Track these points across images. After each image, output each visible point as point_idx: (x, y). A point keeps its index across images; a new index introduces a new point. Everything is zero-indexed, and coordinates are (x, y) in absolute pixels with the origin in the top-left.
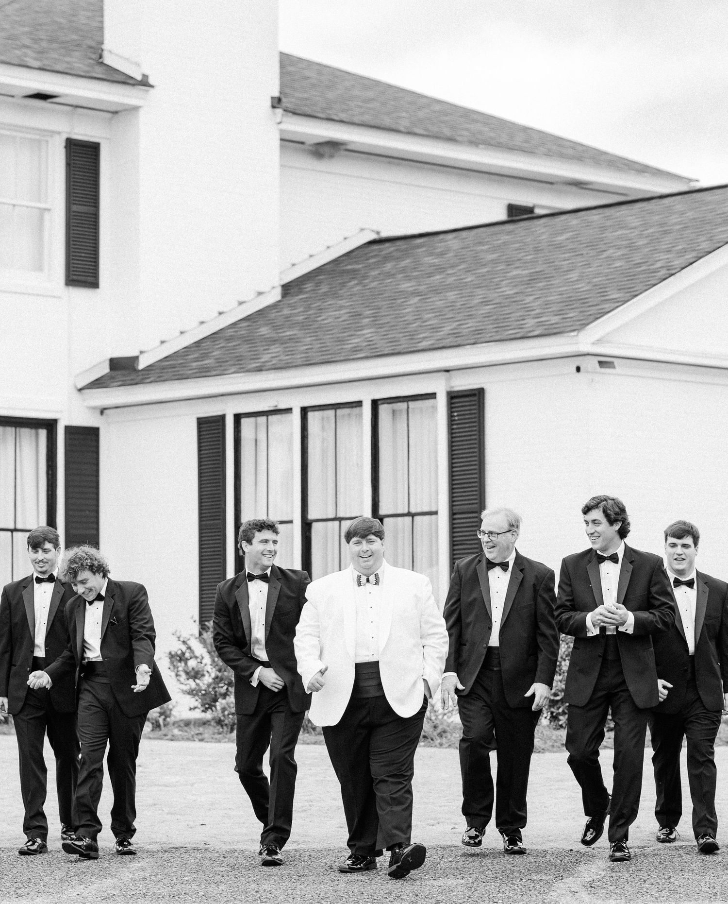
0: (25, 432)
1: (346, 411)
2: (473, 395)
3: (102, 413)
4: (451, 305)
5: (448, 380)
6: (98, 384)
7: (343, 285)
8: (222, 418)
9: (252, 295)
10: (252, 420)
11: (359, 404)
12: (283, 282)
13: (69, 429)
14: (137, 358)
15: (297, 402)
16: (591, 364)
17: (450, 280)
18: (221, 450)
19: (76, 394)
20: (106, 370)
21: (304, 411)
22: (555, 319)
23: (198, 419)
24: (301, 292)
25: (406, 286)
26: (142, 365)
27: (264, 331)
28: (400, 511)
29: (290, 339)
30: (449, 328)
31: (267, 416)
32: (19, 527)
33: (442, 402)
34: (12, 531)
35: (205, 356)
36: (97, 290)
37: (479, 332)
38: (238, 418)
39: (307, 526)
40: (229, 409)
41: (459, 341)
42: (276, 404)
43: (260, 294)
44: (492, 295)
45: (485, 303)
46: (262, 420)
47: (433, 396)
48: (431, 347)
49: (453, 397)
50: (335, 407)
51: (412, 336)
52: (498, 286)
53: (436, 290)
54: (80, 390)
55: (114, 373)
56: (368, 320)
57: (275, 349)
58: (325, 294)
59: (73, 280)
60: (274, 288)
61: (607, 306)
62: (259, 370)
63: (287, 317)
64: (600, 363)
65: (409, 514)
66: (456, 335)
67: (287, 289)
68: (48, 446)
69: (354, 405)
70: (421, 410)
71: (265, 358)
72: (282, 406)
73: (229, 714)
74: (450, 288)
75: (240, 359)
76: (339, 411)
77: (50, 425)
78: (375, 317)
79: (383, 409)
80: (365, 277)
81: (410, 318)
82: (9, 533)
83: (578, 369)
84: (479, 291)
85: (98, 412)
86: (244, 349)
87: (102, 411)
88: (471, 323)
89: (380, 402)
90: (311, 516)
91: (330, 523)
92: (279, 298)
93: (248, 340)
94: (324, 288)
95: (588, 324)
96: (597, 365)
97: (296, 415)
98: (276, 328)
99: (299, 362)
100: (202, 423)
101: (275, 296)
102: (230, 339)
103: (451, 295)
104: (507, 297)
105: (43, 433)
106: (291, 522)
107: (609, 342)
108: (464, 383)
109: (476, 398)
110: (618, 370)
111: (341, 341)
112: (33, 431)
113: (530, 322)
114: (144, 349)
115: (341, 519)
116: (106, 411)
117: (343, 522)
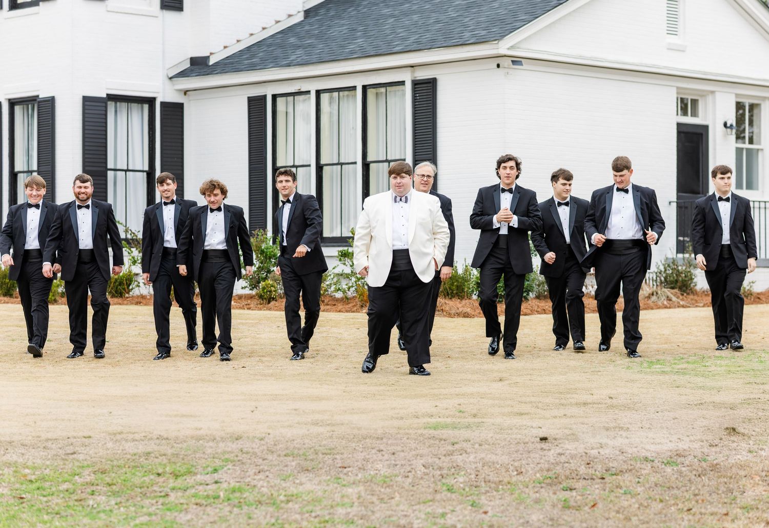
0: (135, 106)
1: (346, 93)
2: (430, 83)
3: (185, 94)
4: (415, 24)
5: (413, 72)
6: (183, 74)
7: (345, 10)
8: (265, 97)
9: (285, 17)
10: (284, 99)
11: (354, 88)
12: (305, 9)
13: (162, 104)
14: (209, 57)
15: (313, 87)
16: (507, 62)
17: (415, 7)
18: (263, 118)
19: (168, 81)
20: (188, 65)
21: (318, 93)
22: (484, 33)
23: (248, 98)
24: (316, 15)
25: (386, 11)
26: (212, 61)
27: (292, 40)
28: (381, 159)
29: (310, 45)
30: (414, 38)
31: (294, 96)
32: (130, 168)
33: (408, 87)
34: (126, 171)
35: (253, 56)
36: (182, 12)
37: (433, 41)
38: (274, 97)
39: (320, 168)
40: (269, 91)
41: (420, 46)
42: (300, 88)
43: (290, 16)
44: (442, 17)
45: (438, 22)
46: (291, 99)
47: (402, 83)
48: (402, 51)
49: (416, 84)
50: (339, 90)
51: (389, 43)
52: (446, 11)
53: (406, 14)
54: (171, 78)
55: (193, 67)
56: (360, 33)
57: (299, 52)
58: (333, 16)
59: (165, 6)
60: (299, 12)
61: (518, 24)
62: (289, 65)
63: (308, 31)
64: (512, 61)
65: (386, 161)
66: (417, 42)
67: (307, 13)
68: (149, 115)
69: (351, 89)
70: (395, 91)
71: (293, 57)
72: (303, 89)
73: (267, 292)
74: (415, 12)
75: (276, 58)
76: (341, 93)
77: (151, 101)
78: (365, 31)
79: (371, 93)
80: (359, 6)
81: (388, 32)
82: (124, 173)
83: (498, 66)
84: (433, 15)
85: (183, 93)
86: (279, 52)
87: (186, 92)
88: (428, 35)
89: (368, 87)
90: (323, 162)
91: (335, 167)
92: (302, 19)
93: (281, 46)
94: (332, 13)
95: (505, 36)
96: (511, 63)
97: (313, 95)
98: (300, 38)
99: (315, 60)
100: (251, 100)
101: (300, 18)
102: (270, 46)
103: (415, 17)
104: (452, 18)
105: (146, 107)
106: (309, 166)
107: (518, 48)
108: (423, 74)
109: (431, 85)
110: (524, 67)
111: (342, 47)
112: (140, 105)
113: (467, 35)
114: (213, 52)
115: (342, 164)
116: (188, 93)
117: (343, 166)
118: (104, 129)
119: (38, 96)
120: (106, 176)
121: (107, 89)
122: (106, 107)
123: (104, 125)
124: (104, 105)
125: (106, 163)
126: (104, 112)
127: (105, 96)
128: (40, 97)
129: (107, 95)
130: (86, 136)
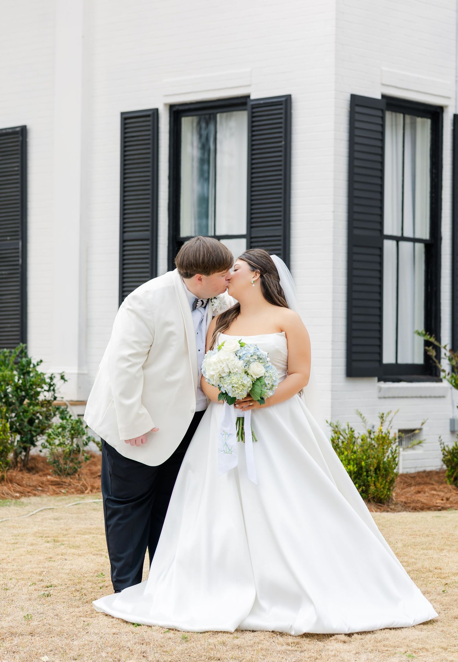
118: (379, 158)
119: (248, 97)
120: (381, 249)
121: (383, 85)
122: (383, 118)
123: (379, 151)
124: (379, 113)
125: (381, 223)
126: (379, 128)
127: (379, 97)
128: (252, 97)
129: (383, 96)
130: (357, 170)
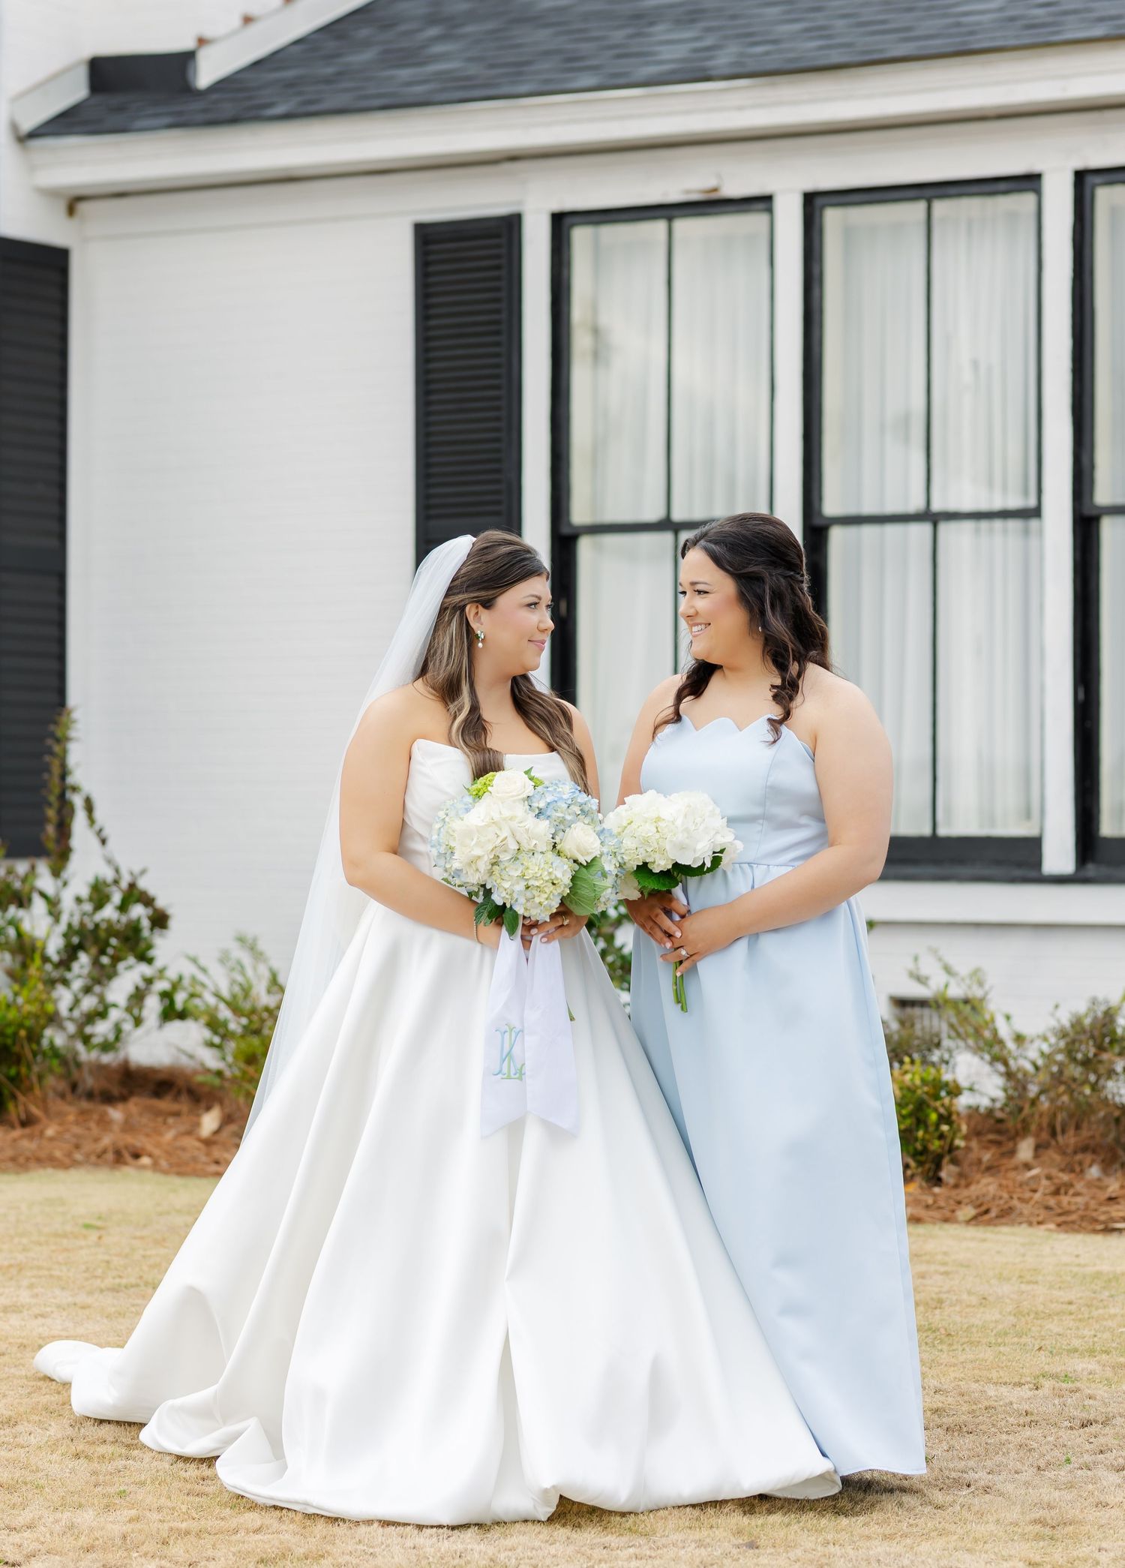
3: (71, 210)
6: (69, 123)
8: (510, 227)
11: (1030, 182)
14: (190, 56)
15: (789, 177)
18: (504, 316)
19: (12, 152)
20: (77, 90)
21: (816, 203)
23: (419, 227)
26: (207, 73)
31: (670, 219)
38: (561, 223)
39: (814, 536)
40: (536, 197)
42: (711, 183)
50: (928, 192)
54: (26, 138)
55: (115, 100)
69: (1002, 186)
72: (733, 189)
76: (940, 207)
85: (64, 205)
87: (74, 203)
89: (1099, 178)
90: (831, 505)
91: (899, 529)
97: (787, 216)
114: (208, 33)
115: (932, 517)
116: (83, 207)
117: (944, 528)
